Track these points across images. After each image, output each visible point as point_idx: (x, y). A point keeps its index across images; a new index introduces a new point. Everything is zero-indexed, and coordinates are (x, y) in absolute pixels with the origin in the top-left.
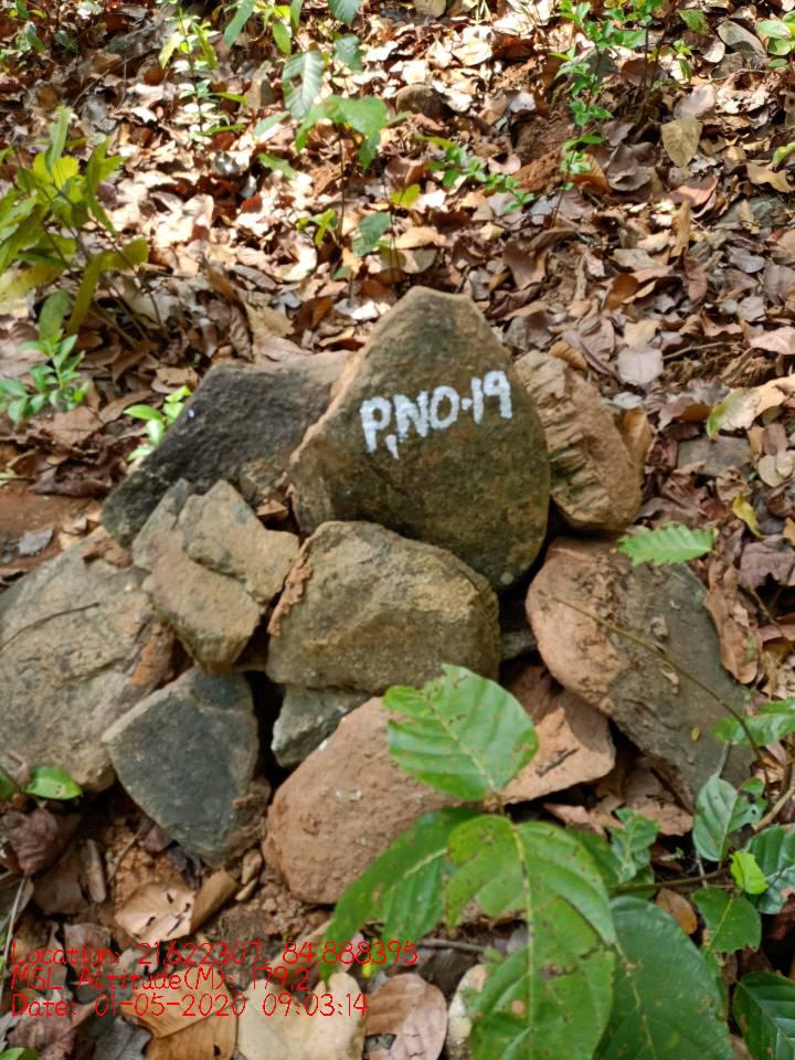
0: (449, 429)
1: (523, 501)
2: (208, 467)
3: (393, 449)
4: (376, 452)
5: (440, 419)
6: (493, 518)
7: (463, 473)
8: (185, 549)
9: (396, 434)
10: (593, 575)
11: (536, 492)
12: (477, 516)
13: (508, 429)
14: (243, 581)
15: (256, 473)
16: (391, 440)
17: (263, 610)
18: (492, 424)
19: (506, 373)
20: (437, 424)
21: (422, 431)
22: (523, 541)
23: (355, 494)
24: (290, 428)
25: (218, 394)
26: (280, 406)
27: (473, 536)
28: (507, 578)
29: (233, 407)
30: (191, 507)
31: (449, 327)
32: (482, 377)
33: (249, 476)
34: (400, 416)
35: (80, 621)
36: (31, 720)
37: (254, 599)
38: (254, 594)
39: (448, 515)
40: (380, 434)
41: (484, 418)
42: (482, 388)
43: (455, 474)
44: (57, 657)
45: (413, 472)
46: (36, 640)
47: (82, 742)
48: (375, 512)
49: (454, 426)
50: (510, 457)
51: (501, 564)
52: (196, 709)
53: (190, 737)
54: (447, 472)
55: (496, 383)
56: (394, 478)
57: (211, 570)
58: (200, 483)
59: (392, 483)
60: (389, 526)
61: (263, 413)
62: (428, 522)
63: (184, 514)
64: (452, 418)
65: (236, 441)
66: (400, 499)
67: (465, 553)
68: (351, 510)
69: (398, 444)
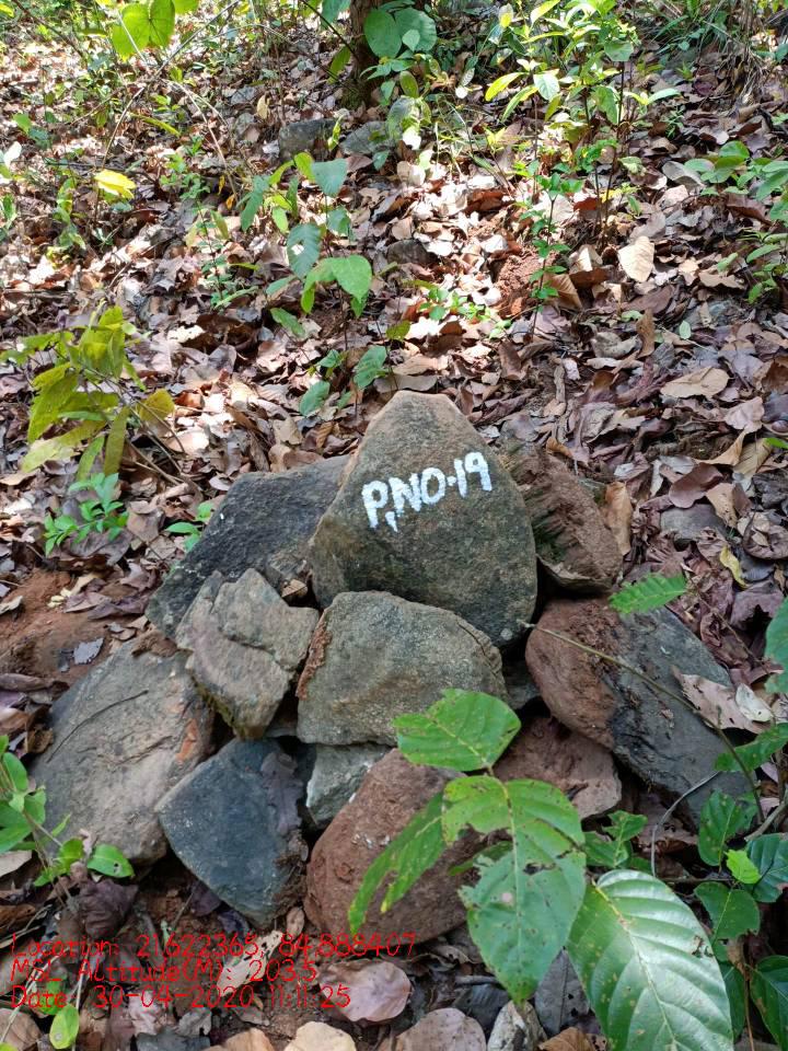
0: (439, 503)
1: (512, 562)
2: (238, 561)
3: (393, 523)
4: (378, 527)
5: (430, 495)
6: (487, 579)
7: (456, 541)
8: (220, 629)
9: (394, 510)
10: (584, 625)
11: (523, 554)
12: (472, 578)
13: (491, 500)
14: (272, 653)
15: (280, 562)
16: (390, 517)
17: (291, 677)
18: (476, 496)
19: (483, 454)
20: (428, 500)
21: (416, 506)
22: (516, 599)
23: (364, 566)
24: (307, 522)
25: (244, 498)
26: (297, 504)
27: (470, 596)
28: (507, 634)
29: (257, 508)
30: (224, 593)
31: (430, 419)
32: (462, 457)
33: (273, 565)
34: (396, 495)
35: (131, 708)
36: (90, 803)
37: (282, 667)
38: (281, 663)
39: (446, 579)
40: (380, 511)
41: (468, 493)
42: (463, 466)
43: (448, 542)
44: (112, 743)
45: (412, 543)
46: (93, 731)
47: (137, 817)
48: (383, 581)
49: (443, 500)
50: (495, 523)
51: (499, 621)
52: (236, 776)
53: (233, 801)
54: (442, 541)
55: (476, 462)
56: (396, 548)
57: (245, 645)
58: (232, 575)
59: (394, 553)
60: (396, 592)
61: (283, 511)
62: (430, 586)
63: (218, 600)
64: (441, 493)
65: (261, 537)
66: (403, 567)
67: (466, 612)
68: (361, 581)
69: (396, 519)
